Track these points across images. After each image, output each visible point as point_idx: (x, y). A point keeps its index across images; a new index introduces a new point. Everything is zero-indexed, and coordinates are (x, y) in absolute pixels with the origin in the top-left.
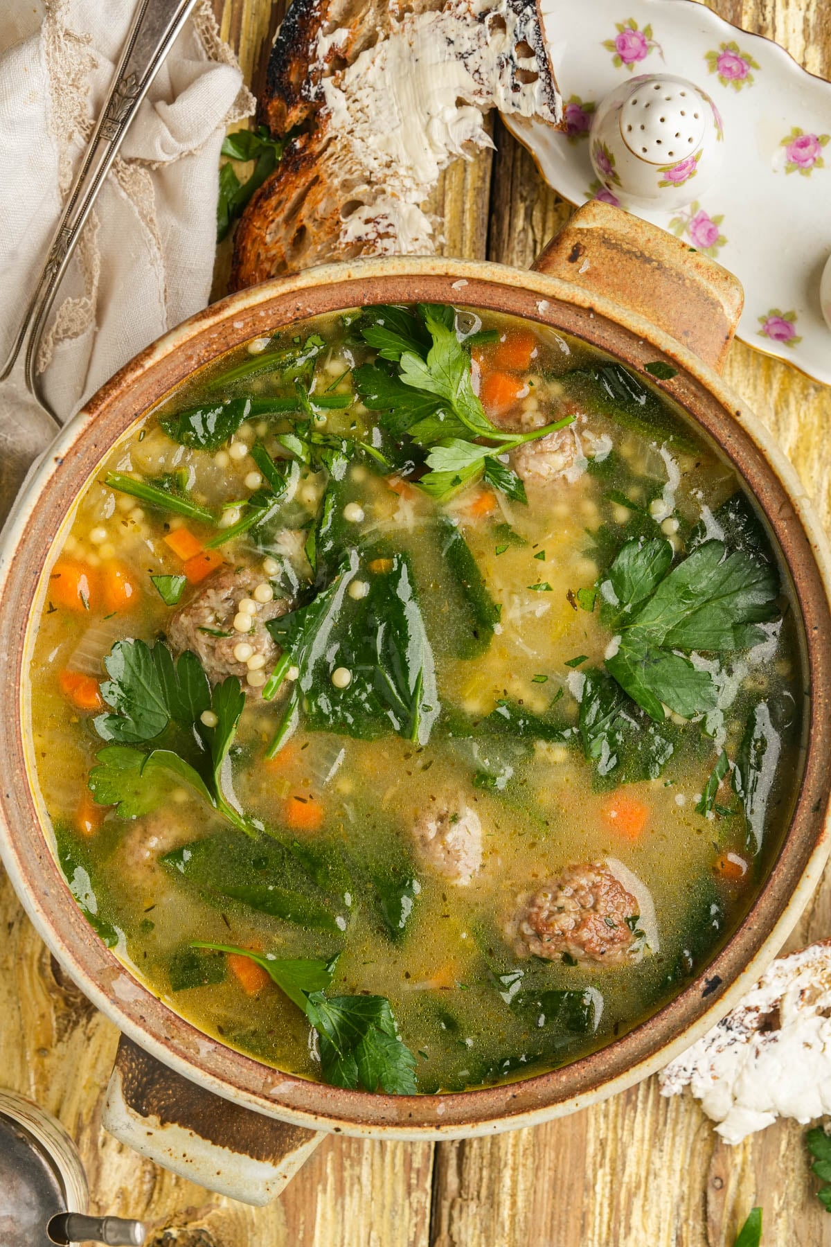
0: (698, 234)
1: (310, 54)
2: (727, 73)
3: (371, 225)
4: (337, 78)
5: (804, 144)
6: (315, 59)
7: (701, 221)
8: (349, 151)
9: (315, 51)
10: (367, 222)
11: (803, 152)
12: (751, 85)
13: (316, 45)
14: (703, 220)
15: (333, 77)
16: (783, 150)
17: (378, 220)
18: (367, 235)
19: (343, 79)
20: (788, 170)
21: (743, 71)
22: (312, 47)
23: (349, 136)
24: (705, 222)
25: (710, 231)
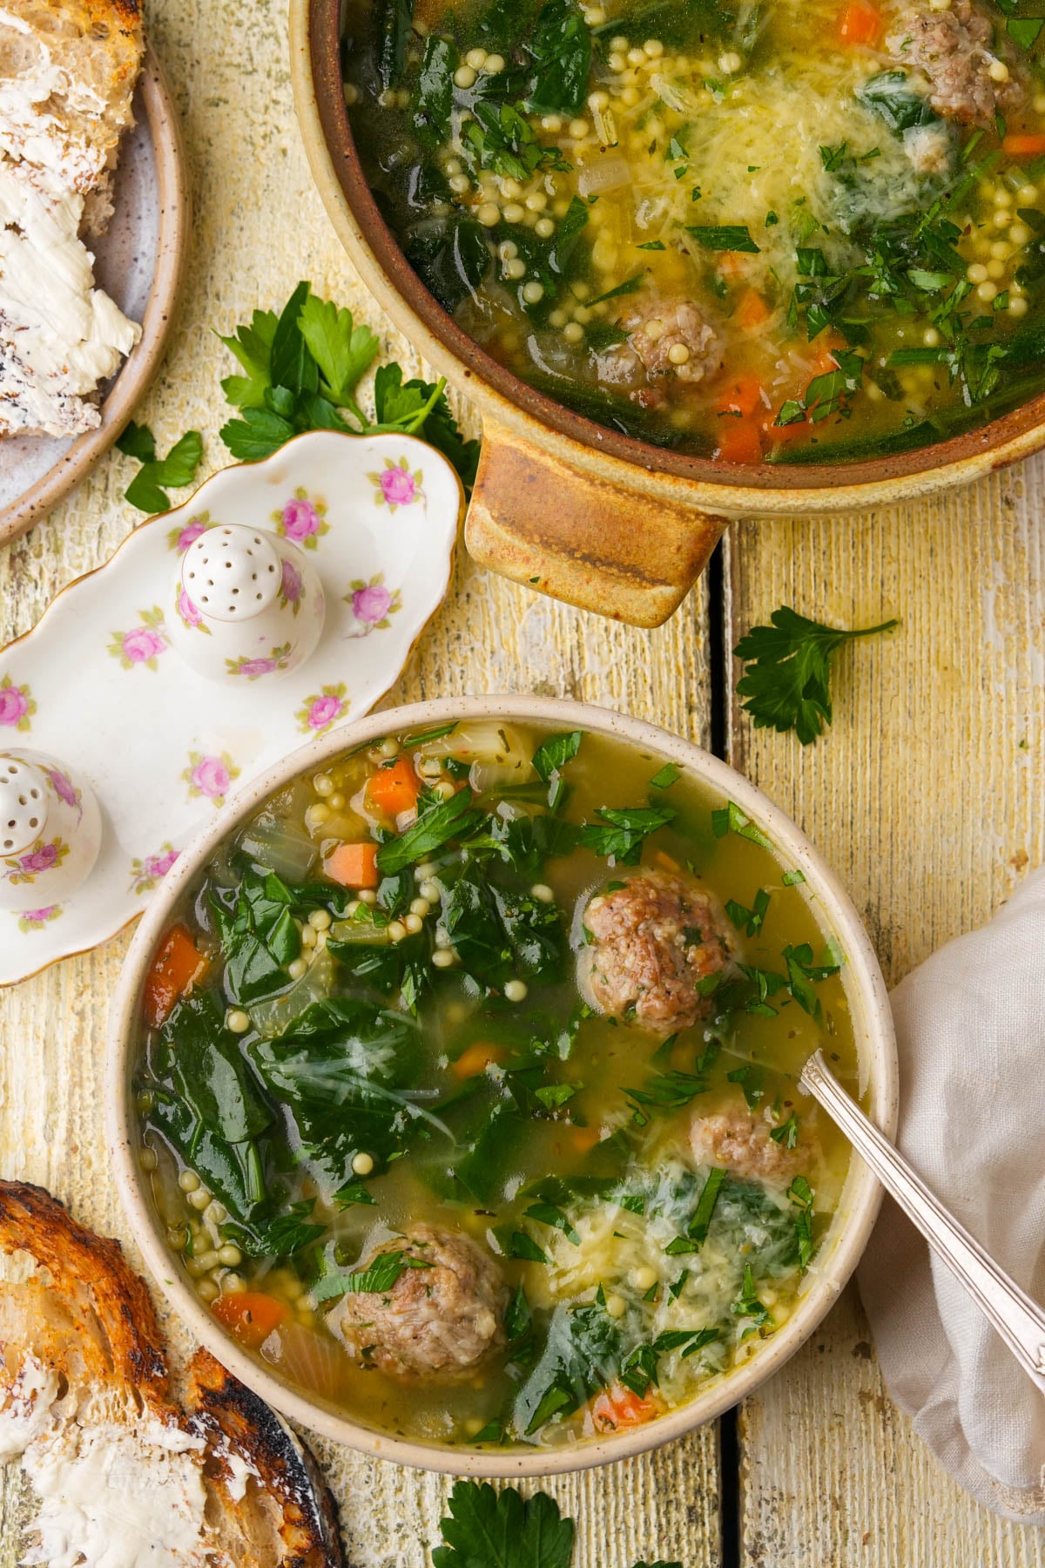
0: (141, 639)
1: (241, 1448)
2: (319, 706)
3: (28, 1396)
4: (199, 1458)
5: (219, 779)
6: (231, 1450)
7: (155, 645)
8: (117, 1420)
9: (241, 1455)
10: (34, 1394)
11: (210, 776)
12: (299, 729)
13: (245, 1460)
14: (155, 647)
15: (201, 1453)
16: (218, 755)
17: (28, 1406)
18: (21, 1385)
19: (193, 1462)
20: (193, 756)
21: (316, 723)
22: (247, 1454)
23: (132, 1429)
24: (152, 649)
25: (142, 653)
